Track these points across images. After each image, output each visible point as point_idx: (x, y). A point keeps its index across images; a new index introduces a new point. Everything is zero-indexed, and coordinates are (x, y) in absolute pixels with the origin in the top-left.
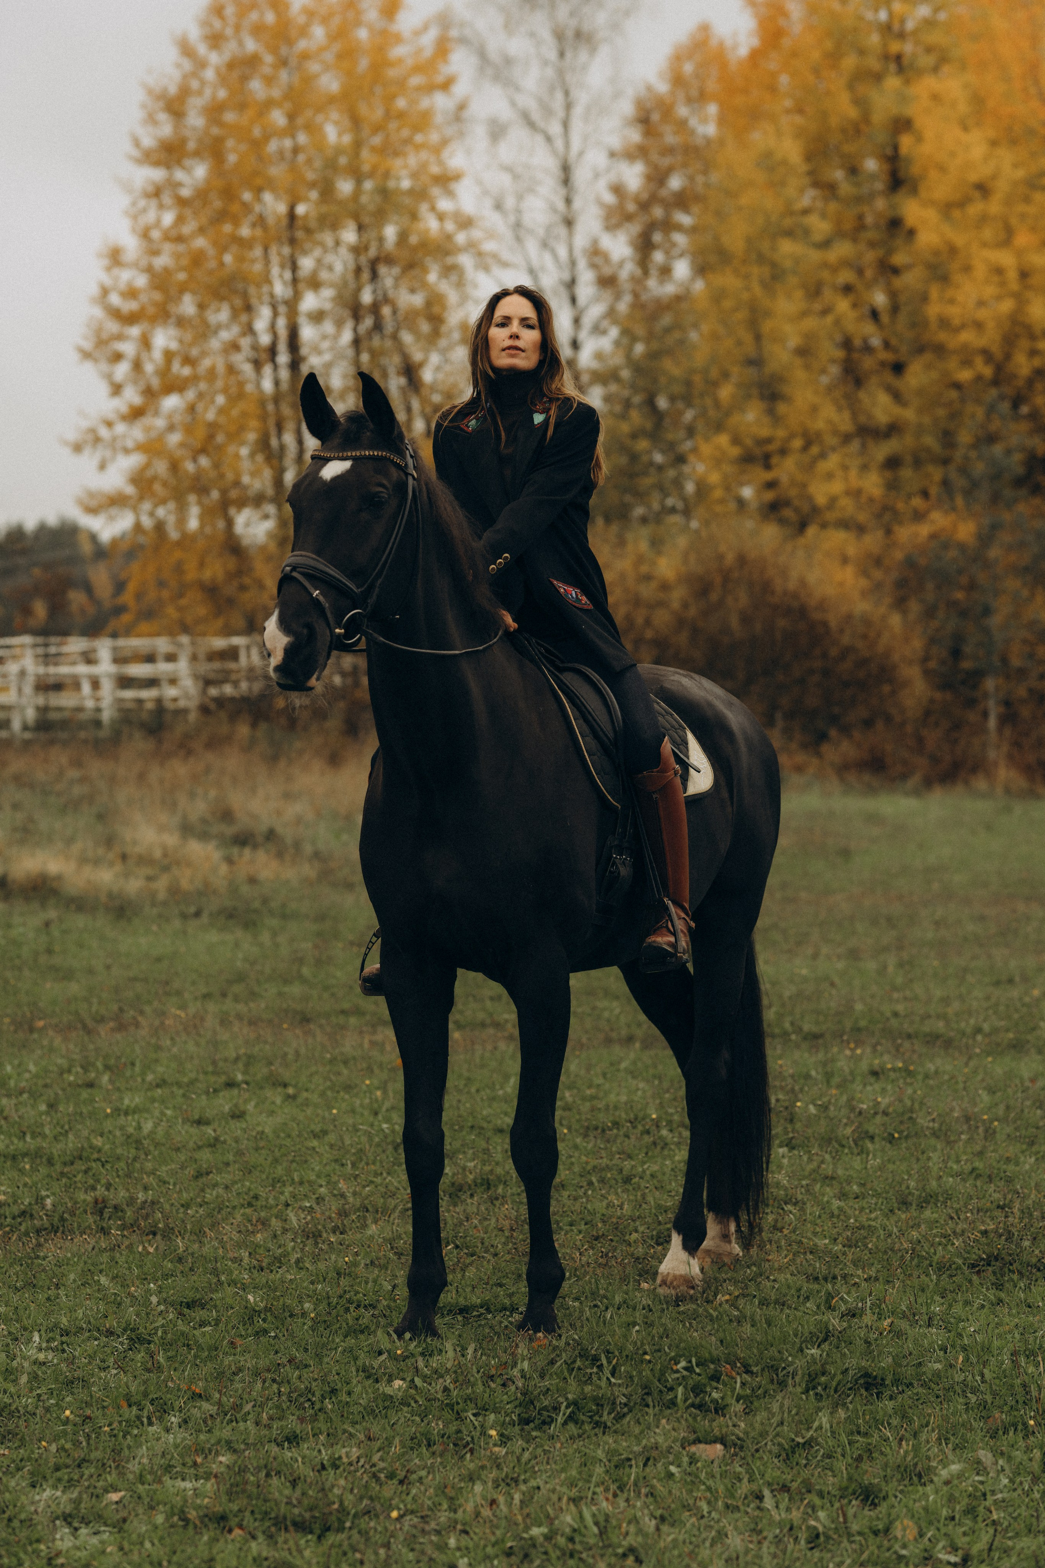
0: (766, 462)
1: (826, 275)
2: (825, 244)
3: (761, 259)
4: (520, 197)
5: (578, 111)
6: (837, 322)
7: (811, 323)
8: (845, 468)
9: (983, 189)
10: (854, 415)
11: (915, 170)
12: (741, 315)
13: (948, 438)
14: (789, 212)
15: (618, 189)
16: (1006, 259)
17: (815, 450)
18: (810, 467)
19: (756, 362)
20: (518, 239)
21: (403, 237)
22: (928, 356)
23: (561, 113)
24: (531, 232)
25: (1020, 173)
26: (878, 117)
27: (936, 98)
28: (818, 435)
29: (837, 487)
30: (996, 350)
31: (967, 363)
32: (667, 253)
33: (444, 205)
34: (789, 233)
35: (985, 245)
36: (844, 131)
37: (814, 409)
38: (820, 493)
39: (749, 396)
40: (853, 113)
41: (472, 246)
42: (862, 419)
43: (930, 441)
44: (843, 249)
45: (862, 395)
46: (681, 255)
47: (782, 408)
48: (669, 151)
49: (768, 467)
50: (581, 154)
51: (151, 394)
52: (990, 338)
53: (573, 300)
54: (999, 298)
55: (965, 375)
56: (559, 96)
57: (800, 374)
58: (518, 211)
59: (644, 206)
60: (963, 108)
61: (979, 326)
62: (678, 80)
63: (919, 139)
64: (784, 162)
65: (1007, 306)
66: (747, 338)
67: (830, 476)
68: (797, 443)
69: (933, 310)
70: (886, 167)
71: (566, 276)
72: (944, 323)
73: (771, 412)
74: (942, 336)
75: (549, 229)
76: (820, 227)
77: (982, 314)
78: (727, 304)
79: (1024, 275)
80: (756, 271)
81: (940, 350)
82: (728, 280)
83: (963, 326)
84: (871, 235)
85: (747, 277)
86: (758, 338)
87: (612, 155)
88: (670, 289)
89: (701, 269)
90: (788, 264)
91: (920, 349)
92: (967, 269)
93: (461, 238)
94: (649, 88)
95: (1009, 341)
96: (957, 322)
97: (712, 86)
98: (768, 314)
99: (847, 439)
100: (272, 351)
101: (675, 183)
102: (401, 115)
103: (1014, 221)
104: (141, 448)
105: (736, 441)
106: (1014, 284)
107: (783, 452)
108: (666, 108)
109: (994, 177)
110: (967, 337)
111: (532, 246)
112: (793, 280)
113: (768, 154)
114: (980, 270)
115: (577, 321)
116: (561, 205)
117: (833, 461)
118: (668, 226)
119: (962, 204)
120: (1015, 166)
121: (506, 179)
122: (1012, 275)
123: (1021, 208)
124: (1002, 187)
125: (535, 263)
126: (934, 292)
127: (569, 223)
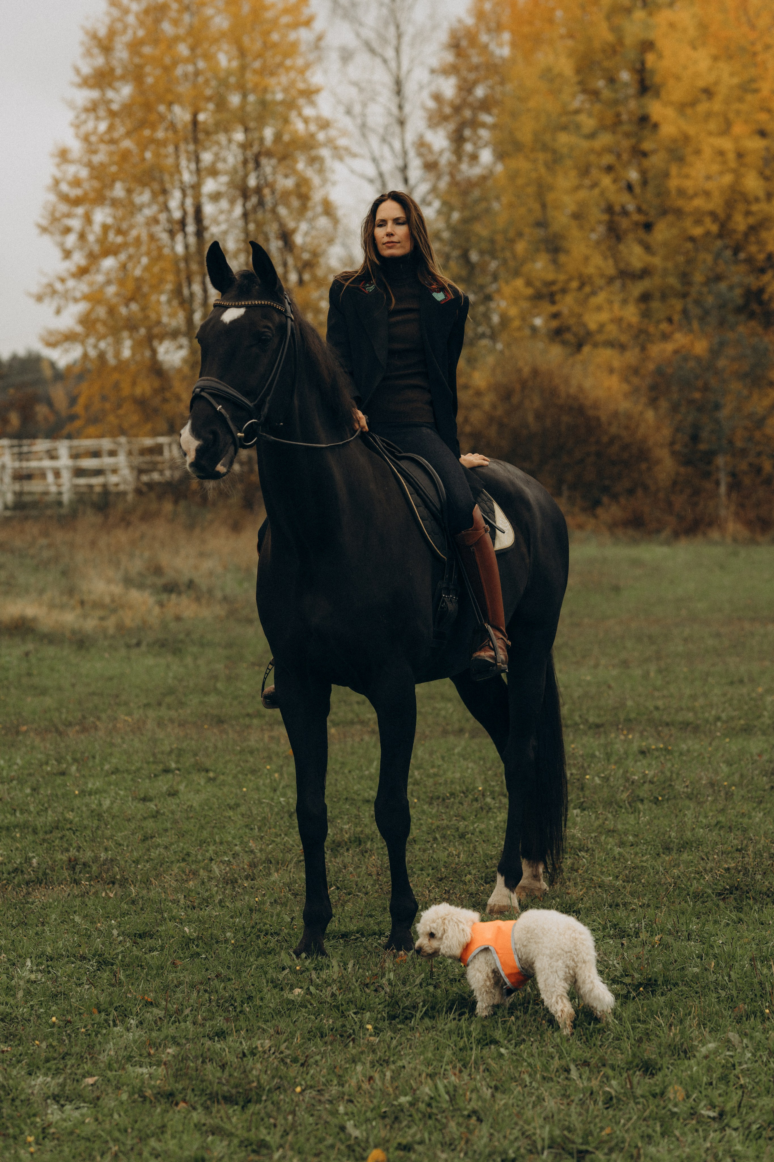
0: (552, 298)
1: (592, 158)
2: (592, 136)
3: (545, 148)
4: (364, 105)
5: (406, 40)
6: (602, 193)
7: (583, 194)
8: (610, 302)
9: (708, 92)
10: (616, 262)
11: (657, 79)
12: (531, 190)
13: (685, 277)
14: (565, 112)
15: (437, 97)
16: (727, 144)
17: (587, 289)
18: (584, 302)
19: (542, 224)
20: (364, 135)
21: (278, 137)
22: (670, 218)
23: (394, 42)
24: (373, 130)
25: (735, 81)
26: (629, 41)
27: (672, 25)
28: (590, 277)
29: (604, 316)
30: (721, 213)
31: (698, 222)
32: (475, 144)
33: (308, 111)
34: (564, 128)
35: (710, 134)
36: (604, 51)
37: (587, 259)
38: (592, 320)
39: (537, 250)
40: (610, 37)
41: (330, 142)
42: (622, 265)
43: (673, 281)
44: (605, 139)
45: (622, 247)
46: (485, 146)
47: (563, 258)
48: (476, 68)
49: (553, 302)
50: (409, 72)
51: (93, 258)
52: (716, 203)
53: (406, 181)
54: (721, 173)
55: (698, 231)
56: (392, 30)
57: (575, 233)
58: (364, 115)
59: (457, 109)
60: (692, 32)
61: (707, 194)
62: (480, 15)
63: (660, 56)
64: (560, 75)
65: (727, 179)
66: (536, 206)
67: (599, 308)
68: (575, 284)
69: (673, 183)
70: (636, 77)
71: (400, 163)
72: (681, 192)
73: (555, 262)
74: (680, 203)
75: (386, 127)
76: (588, 123)
77: (709, 185)
78: (520, 181)
79: (740, 155)
80: (541, 157)
81: (679, 213)
82: (521, 163)
83: (696, 195)
84: (626, 128)
85: (535, 161)
86: (544, 206)
87: (433, 71)
88: (476, 171)
89: (500, 156)
90: (565, 151)
91: (664, 212)
92: (698, 152)
93: (321, 136)
94: (460, 21)
95: (730, 205)
96: (691, 192)
97: (505, 18)
98: (551, 188)
99: (611, 280)
100: (183, 223)
101: (480, 92)
102: (275, 45)
103: (731, 116)
104: (86, 297)
105: (529, 283)
106: (732, 163)
107: (564, 291)
108: (472, 37)
109: (716, 83)
110: (698, 202)
111: (374, 141)
112: (569, 163)
113: (549, 70)
114: (707, 152)
116: (395, 110)
117: (601, 298)
118: (475, 124)
119: (693, 104)
120: (732, 75)
121: (353, 92)
122: (731, 156)
123: (736, 106)
124: (722, 91)
125: (377, 153)
126: (674, 170)
127: (402, 123)
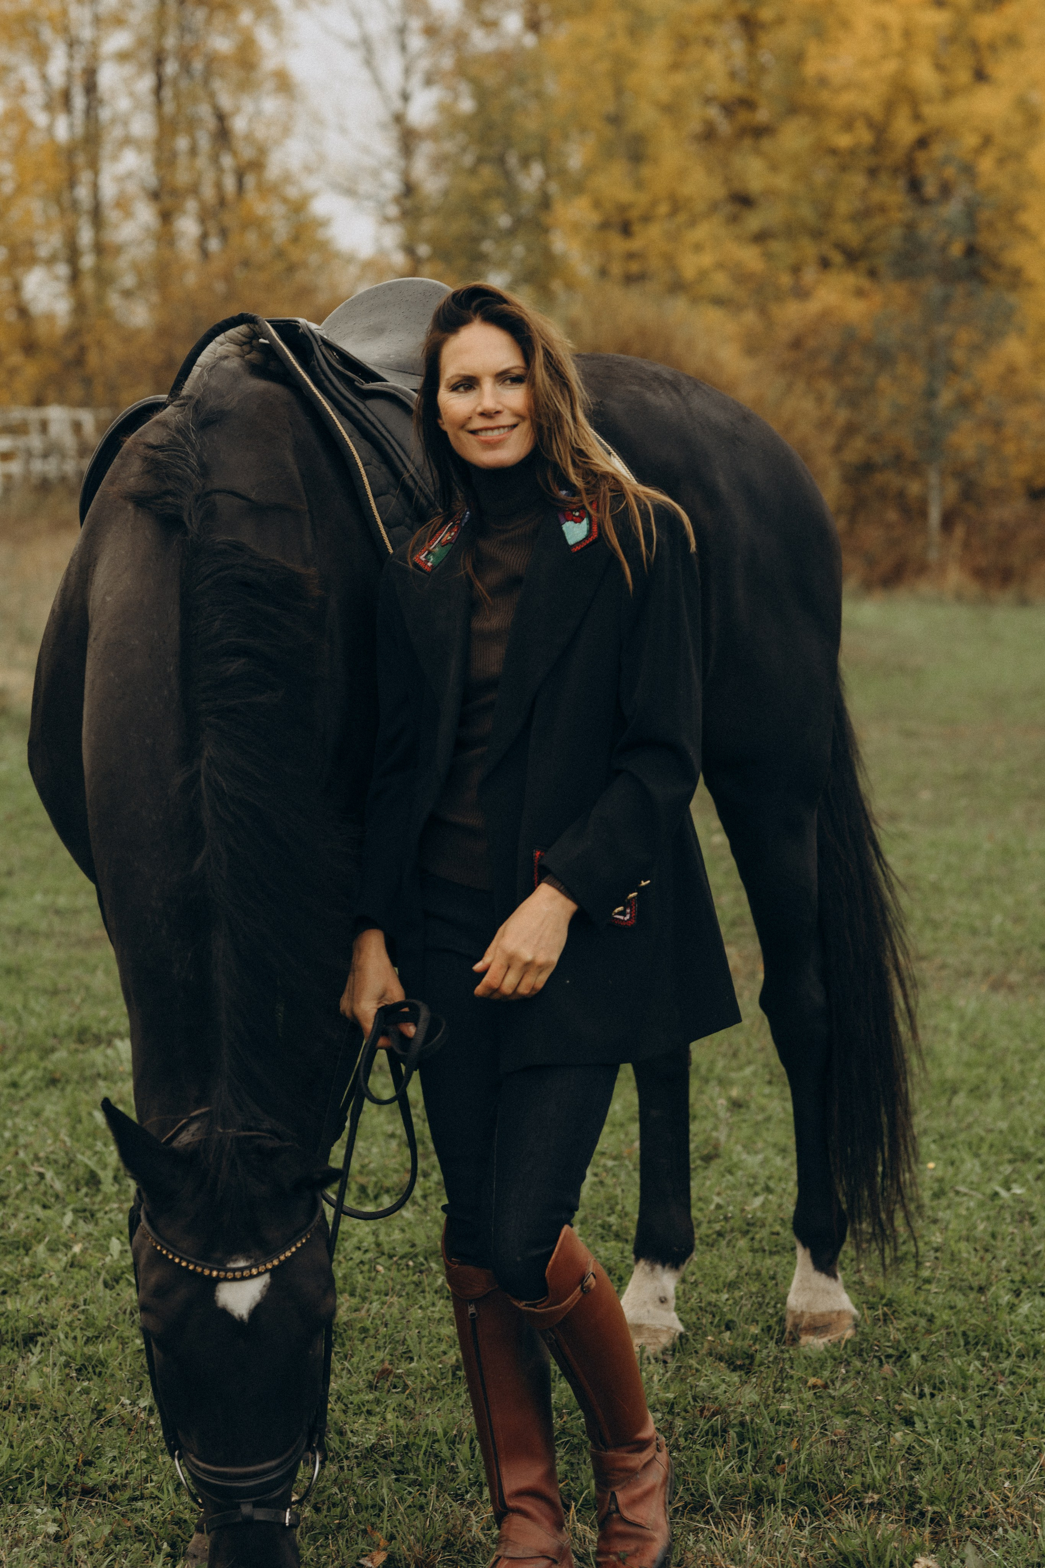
0: (626, 230)
7: (679, 79)
8: (716, 239)
10: (727, 180)
12: (603, 67)
13: (823, 207)
16: (891, 15)
17: (682, 218)
18: (674, 237)
19: (615, 119)
22: (803, 120)
28: (687, 199)
29: (707, 260)
30: (877, 114)
31: (848, 125)
37: (683, 173)
38: (689, 265)
39: (611, 156)
42: (735, 185)
43: (806, 212)
46: (510, 8)
47: (646, 171)
49: (628, 235)
52: (872, 101)
53: (403, 48)
54: (884, 57)
55: (844, 141)
57: (668, 134)
61: (861, 87)
65: (890, 67)
66: (609, 92)
67: (698, 248)
68: (663, 209)
69: (811, 69)
71: (398, 24)
72: (824, 82)
73: (634, 174)
74: (821, 97)
77: (867, 74)
78: (587, 54)
79: (908, 33)
80: (620, 17)
81: (817, 113)
83: (845, 86)
85: (611, 24)
86: (619, 91)
90: (655, 12)
91: (792, 110)
92: (845, 24)
96: (838, 81)
98: (634, 66)
99: (716, 207)
100: (66, 96)
105: (597, 204)
106: (897, 43)
107: (647, 219)
110: (847, 100)
112: (661, 29)
114: (863, 27)
115: (407, 71)
117: (702, 232)
122: (896, 33)
126: (813, 49)
